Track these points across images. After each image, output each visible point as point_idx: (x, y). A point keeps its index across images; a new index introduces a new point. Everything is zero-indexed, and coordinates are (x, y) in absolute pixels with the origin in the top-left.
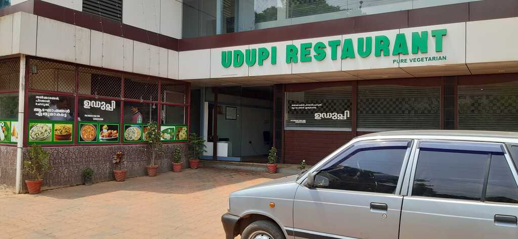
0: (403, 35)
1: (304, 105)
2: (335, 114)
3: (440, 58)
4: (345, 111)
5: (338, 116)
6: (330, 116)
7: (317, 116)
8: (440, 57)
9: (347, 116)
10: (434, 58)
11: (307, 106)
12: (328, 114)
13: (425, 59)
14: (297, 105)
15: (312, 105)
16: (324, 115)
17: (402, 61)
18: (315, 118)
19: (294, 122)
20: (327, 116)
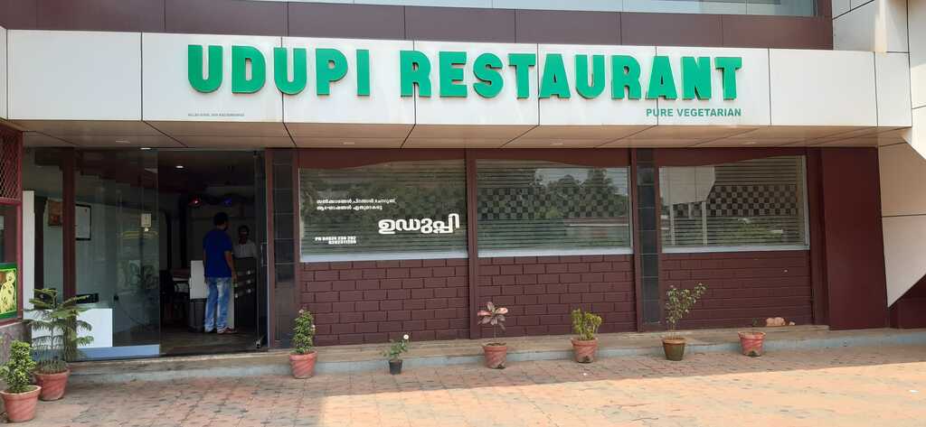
0: (666, 59)
1: (350, 201)
2: (427, 222)
3: (731, 113)
4: (451, 215)
5: (435, 226)
6: (415, 226)
7: (385, 227)
8: (731, 110)
9: (454, 225)
10: (720, 112)
11: (359, 205)
12: (411, 221)
13: (705, 113)
14: (332, 202)
15: (372, 201)
16: (401, 224)
17: (663, 112)
18: (380, 232)
19: (326, 242)
20: (408, 226)
